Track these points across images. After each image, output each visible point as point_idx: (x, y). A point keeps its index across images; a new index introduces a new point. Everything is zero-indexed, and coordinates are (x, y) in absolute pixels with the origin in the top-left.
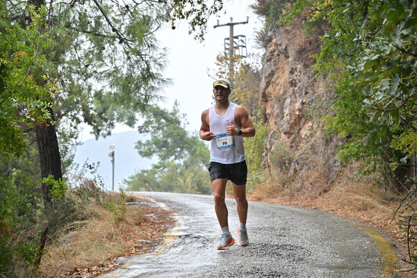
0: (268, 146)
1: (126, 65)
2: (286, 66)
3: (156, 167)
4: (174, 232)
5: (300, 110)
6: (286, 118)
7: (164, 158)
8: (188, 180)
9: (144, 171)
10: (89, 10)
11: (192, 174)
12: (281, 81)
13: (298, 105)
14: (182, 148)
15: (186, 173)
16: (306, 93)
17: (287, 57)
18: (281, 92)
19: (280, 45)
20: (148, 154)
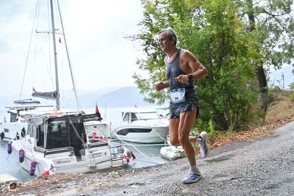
1: (289, 41)
10: (273, 22)
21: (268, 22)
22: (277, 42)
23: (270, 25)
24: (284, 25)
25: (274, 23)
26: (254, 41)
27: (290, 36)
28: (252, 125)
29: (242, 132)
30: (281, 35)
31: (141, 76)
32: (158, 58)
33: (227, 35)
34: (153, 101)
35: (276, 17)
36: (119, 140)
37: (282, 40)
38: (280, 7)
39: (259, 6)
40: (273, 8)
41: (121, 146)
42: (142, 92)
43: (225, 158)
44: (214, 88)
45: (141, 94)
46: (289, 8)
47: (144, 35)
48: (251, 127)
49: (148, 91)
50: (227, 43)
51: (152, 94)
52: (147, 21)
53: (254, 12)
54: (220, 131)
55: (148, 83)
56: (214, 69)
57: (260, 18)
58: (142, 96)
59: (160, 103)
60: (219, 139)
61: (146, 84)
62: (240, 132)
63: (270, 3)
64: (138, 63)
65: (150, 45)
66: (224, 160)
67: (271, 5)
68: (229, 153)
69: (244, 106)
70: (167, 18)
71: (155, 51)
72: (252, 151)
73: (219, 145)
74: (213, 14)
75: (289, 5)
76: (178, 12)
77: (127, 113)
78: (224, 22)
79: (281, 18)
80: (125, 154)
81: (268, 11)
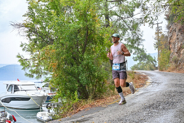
0: (171, 57)
1: (132, 37)
2: (176, 34)
3: (138, 64)
4: (149, 81)
5: (180, 46)
6: (176, 48)
7: (140, 61)
8: (148, 67)
9: (135, 65)
11: (149, 65)
12: (174, 38)
13: (179, 45)
14: (145, 58)
15: (147, 65)
16: (182, 41)
17: (176, 31)
18: (174, 41)
19: (173, 28)
20: (136, 60)
21: (118, 22)
22: (123, 36)
23: (120, 24)
24: (129, 25)
25: (122, 23)
26: (109, 34)
27: (132, 33)
28: (105, 95)
29: (98, 100)
30: (127, 32)
31: (24, 56)
32: (38, 43)
33: (90, 29)
34: (33, 76)
35: (124, 19)
36: (3, 106)
37: (127, 35)
38: (126, 12)
39: (113, 10)
40: (121, 12)
41: (4, 111)
42: (24, 69)
43: (86, 119)
44: (79, 67)
45: (23, 70)
46: (132, 14)
47: (28, 24)
48: (105, 97)
49: (29, 68)
50: (90, 35)
51: (31, 71)
52: (30, 14)
53: (109, 15)
54: (83, 99)
55: (28, 61)
56: (80, 53)
57: (113, 19)
58: (23, 72)
59: (37, 78)
60: (82, 105)
61: (27, 62)
62: (97, 100)
63: (120, 9)
64: (22, 46)
65: (32, 33)
66: (85, 121)
67: (120, 10)
68: (89, 115)
69: (101, 81)
70: (46, 13)
71: (36, 37)
72: (106, 114)
73: (82, 110)
74: (80, 13)
75: (132, 12)
76: (54, 9)
77: (11, 85)
78: (88, 19)
79: (127, 20)
80: (8, 117)
81: (119, 14)
